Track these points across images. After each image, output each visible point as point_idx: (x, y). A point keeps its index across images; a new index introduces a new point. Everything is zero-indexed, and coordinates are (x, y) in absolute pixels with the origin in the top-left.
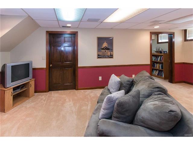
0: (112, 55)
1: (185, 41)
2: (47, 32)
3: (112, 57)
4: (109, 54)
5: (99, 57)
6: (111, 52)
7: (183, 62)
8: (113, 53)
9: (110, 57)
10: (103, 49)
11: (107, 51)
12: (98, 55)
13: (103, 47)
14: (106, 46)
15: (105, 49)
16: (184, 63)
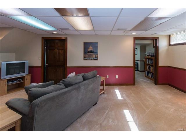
0: (97, 58)
1: (169, 46)
2: (42, 38)
3: (97, 59)
4: (94, 56)
5: (85, 59)
6: (96, 55)
7: (168, 65)
8: (98, 56)
9: (95, 59)
10: (89, 52)
11: (92, 54)
12: (85, 57)
13: (88, 51)
14: (91, 50)
15: (90, 53)
16: (169, 67)
